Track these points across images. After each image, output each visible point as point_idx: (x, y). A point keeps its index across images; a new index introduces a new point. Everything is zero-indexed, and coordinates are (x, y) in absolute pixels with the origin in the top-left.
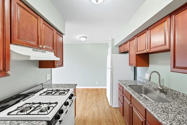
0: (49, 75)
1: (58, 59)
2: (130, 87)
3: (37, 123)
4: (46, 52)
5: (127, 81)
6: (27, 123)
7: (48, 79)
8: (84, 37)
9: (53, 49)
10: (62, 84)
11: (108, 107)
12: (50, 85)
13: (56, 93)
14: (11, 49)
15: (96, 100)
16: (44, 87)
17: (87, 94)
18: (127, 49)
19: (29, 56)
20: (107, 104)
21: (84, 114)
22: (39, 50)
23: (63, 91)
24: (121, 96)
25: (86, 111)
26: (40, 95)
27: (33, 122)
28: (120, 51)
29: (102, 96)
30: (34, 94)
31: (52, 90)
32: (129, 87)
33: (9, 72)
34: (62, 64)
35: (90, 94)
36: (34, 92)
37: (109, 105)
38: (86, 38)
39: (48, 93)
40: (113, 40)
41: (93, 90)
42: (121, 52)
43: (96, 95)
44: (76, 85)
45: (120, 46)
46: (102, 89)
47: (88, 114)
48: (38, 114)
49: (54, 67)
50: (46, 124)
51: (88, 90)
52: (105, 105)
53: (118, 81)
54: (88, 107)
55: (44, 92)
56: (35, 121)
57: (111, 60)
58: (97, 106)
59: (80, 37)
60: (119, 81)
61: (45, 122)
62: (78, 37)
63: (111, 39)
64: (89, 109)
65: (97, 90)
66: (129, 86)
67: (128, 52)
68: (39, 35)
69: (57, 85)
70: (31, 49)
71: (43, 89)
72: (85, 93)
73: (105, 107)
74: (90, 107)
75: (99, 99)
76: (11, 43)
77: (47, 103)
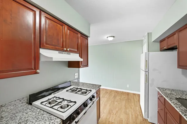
0: (77, 74)
1: (82, 60)
2: (179, 102)
3: (54, 118)
4: (71, 54)
5: (173, 90)
6: (48, 115)
7: (76, 77)
8: (111, 36)
9: (78, 51)
10: (87, 83)
11: (141, 118)
12: (78, 83)
13: (79, 91)
14: (40, 52)
15: (125, 106)
16: (72, 84)
17: (115, 97)
18: (175, 43)
19: (52, 58)
20: (140, 115)
21: (109, 119)
22: (64, 52)
23: (85, 91)
24: (162, 109)
25: (112, 116)
26: (67, 91)
27: (52, 116)
28: (161, 48)
29: (134, 103)
30: (63, 89)
31: (77, 88)
32: (176, 101)
33: (38, 70)
34: (88, 65)
35: (119, 98)
36: (63, 88)
37: (143, 117)
38: (114, 37)
39: (73, 91)
40: (149, 35)
41: (123, 93)
42: (163, 49)
43: (126, 100)
44: (101, 86)
45: (161, 41)
46: (134, 94)
47: (115, 120)
48: (57, 110)
49: (79, 67)
50: (60, 122)
51: (116, 92)
52: (137, 115)
53: (157, 89)
54: (115, 112)
55: (71, 89)
56: (54, 116)
57: (145, 60)
58: (126, 114)
59: (107, 37)
60: (159, 88)
61: (59, 120)
62: (105, 37)
63: (146, 34)
64: (115, 114)
65: (128, 94)
66: (177, 99)
67: (177, 48)
68: (64, 39)
69: (83, 84)
70: (57, 52)
71: (71, 86)
72: (113, 96)
73: (137, 118)
74: (117, 112)
75: (130, 106)
76: (40, 48)
77: (68, 101)
